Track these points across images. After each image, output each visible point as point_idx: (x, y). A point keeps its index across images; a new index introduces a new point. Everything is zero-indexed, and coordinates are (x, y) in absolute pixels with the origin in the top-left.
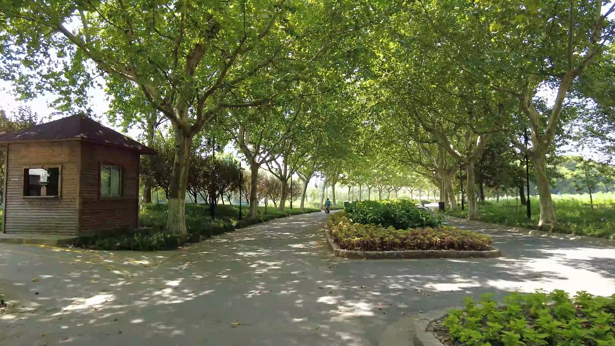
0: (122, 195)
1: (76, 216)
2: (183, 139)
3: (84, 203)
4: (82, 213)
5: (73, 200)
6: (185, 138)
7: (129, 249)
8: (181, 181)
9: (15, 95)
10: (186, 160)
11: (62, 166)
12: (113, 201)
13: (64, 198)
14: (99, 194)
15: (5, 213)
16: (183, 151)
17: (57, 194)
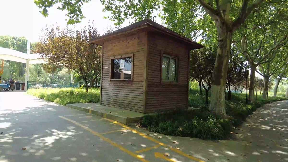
0: (177, 81)
1: (143, 97)
2: (225, 34)
3: (149, 85)
4: (148, 93)
5: (141, 83)
6: (227, 32)
7: (191, 135)
8: (223, 70)
9: (114, 21)
10: (228, 52)
11: (134, 55)
12: (170, 85)
13: (134, 80)
14: (161, 79)
15: (102, 91)
16: (225, 45)
17: (130, 78)
